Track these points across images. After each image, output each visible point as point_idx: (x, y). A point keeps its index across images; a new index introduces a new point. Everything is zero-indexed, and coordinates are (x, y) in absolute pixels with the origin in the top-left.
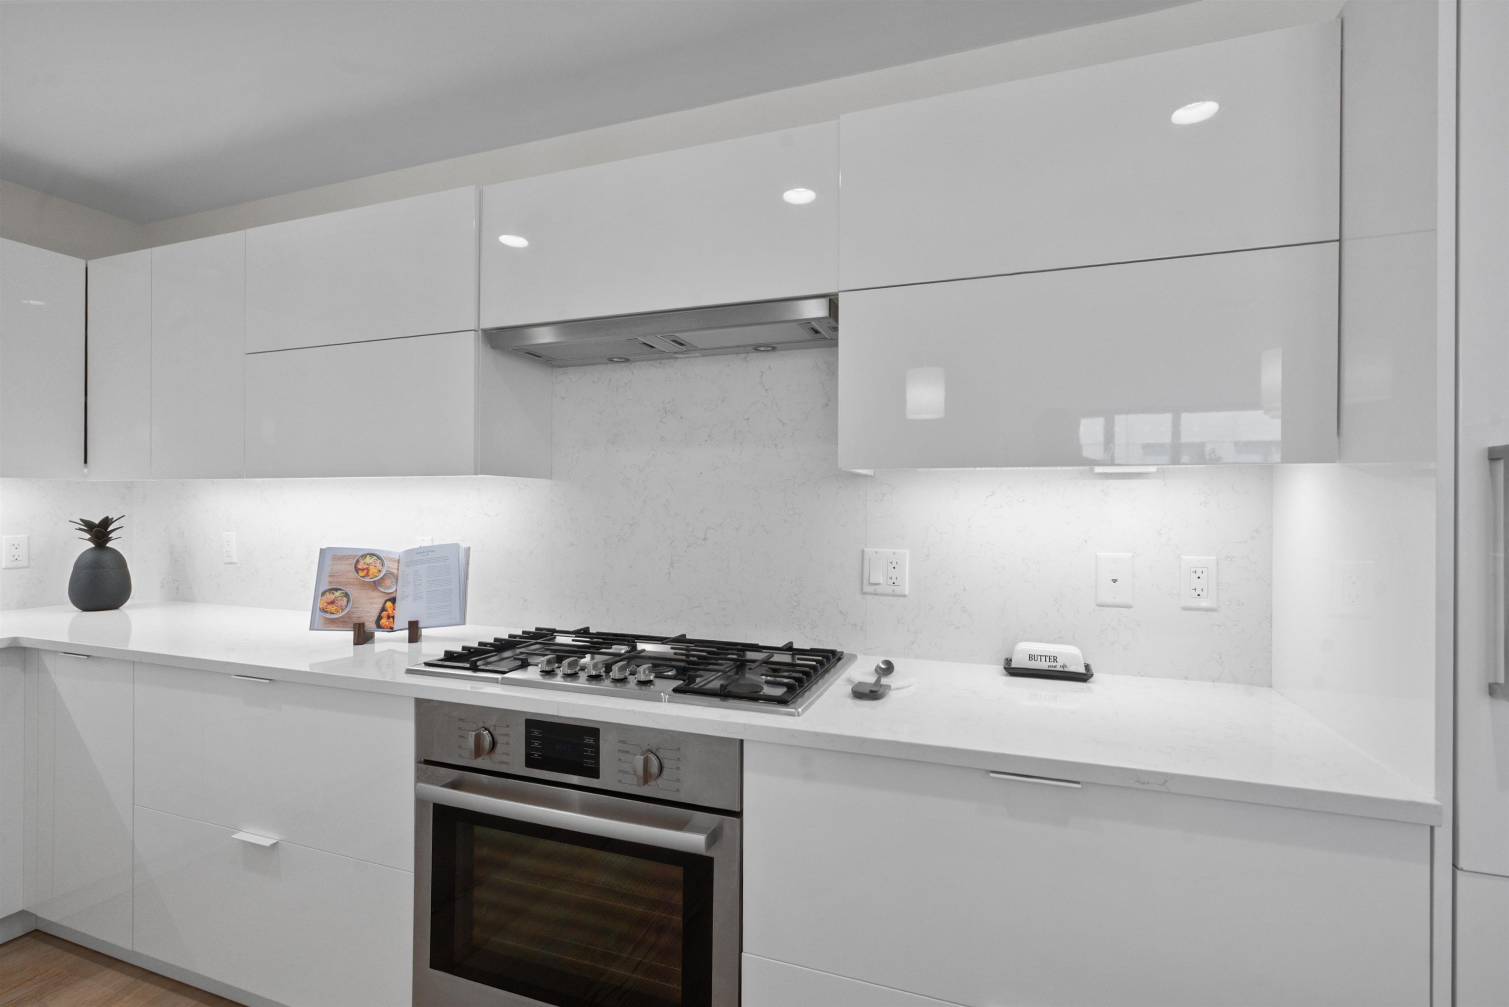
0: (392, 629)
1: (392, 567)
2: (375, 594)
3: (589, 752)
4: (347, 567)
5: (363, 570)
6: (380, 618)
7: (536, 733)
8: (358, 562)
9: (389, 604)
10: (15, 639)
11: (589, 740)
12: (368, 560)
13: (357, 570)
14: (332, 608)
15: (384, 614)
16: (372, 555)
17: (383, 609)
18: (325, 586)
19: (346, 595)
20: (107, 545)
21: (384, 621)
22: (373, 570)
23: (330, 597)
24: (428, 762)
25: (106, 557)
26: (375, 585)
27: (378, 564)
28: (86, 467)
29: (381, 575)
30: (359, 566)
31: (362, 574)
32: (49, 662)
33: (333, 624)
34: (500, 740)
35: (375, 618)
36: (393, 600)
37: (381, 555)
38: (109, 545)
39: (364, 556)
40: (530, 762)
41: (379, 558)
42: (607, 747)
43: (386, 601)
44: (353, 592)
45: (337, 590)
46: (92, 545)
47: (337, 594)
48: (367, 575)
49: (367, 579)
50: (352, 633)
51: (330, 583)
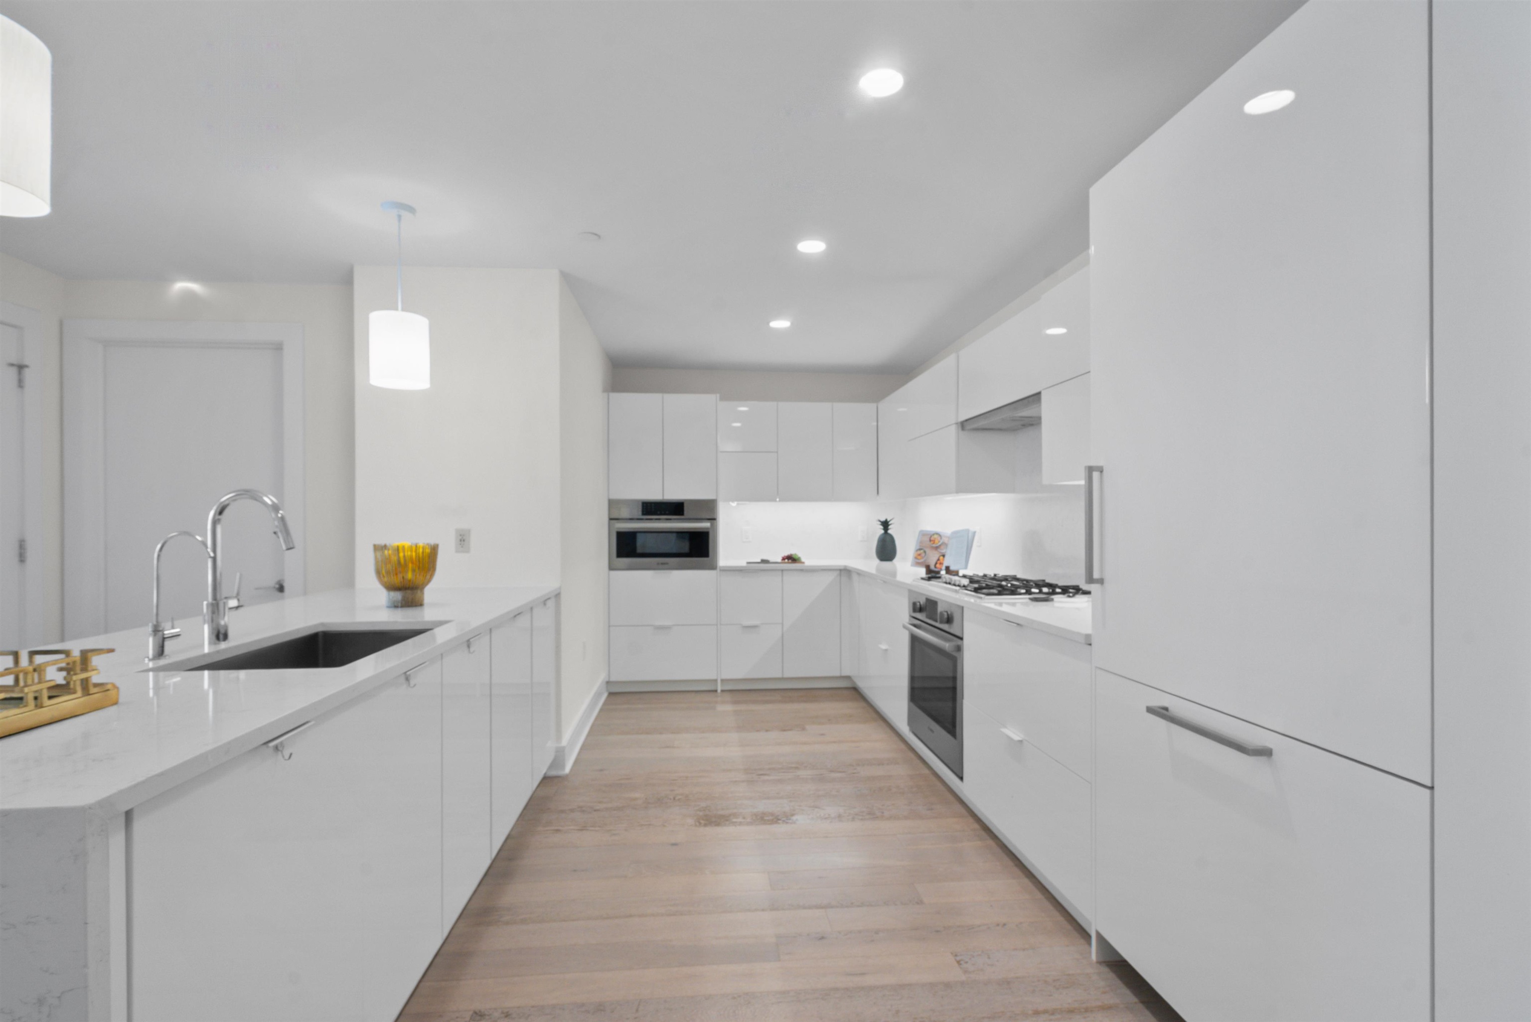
1: (945, 540)
2: (936, 552)
4: (927, 539)
5: (932, 541)
6: (936, 563)
8: (931, 537)
9: (941, 558)
10: (845, 566)
12: (936, 536)
13: (930, 541)
14: (919, 557)
15: (939, 562)
16: (937, 534)
17: (938, 560)
18: (918, 548)
19: (925, 552)
21: (938, 565)
22: (936, 541)
23: (919, 552)
25: (887, 536)
26: (937, 548)
27: (939, 538)
29: (940, 544)
30: (932, 539)
31: (932, 543)
32: (855, 577)
33: (918, 564)
35: (934, 563)
36: (944, 556)
37: (941, 534)
38: (888, 531)
39: (934, 534)
41: (940, 536)
43: (940, 556)
44: (928, 551)
45: (922, 549)
46: (883, 531)
47: (922, 551)
48: (934, 543)
49: (934, 545)
50: (925, 570)
51: (920, 546)
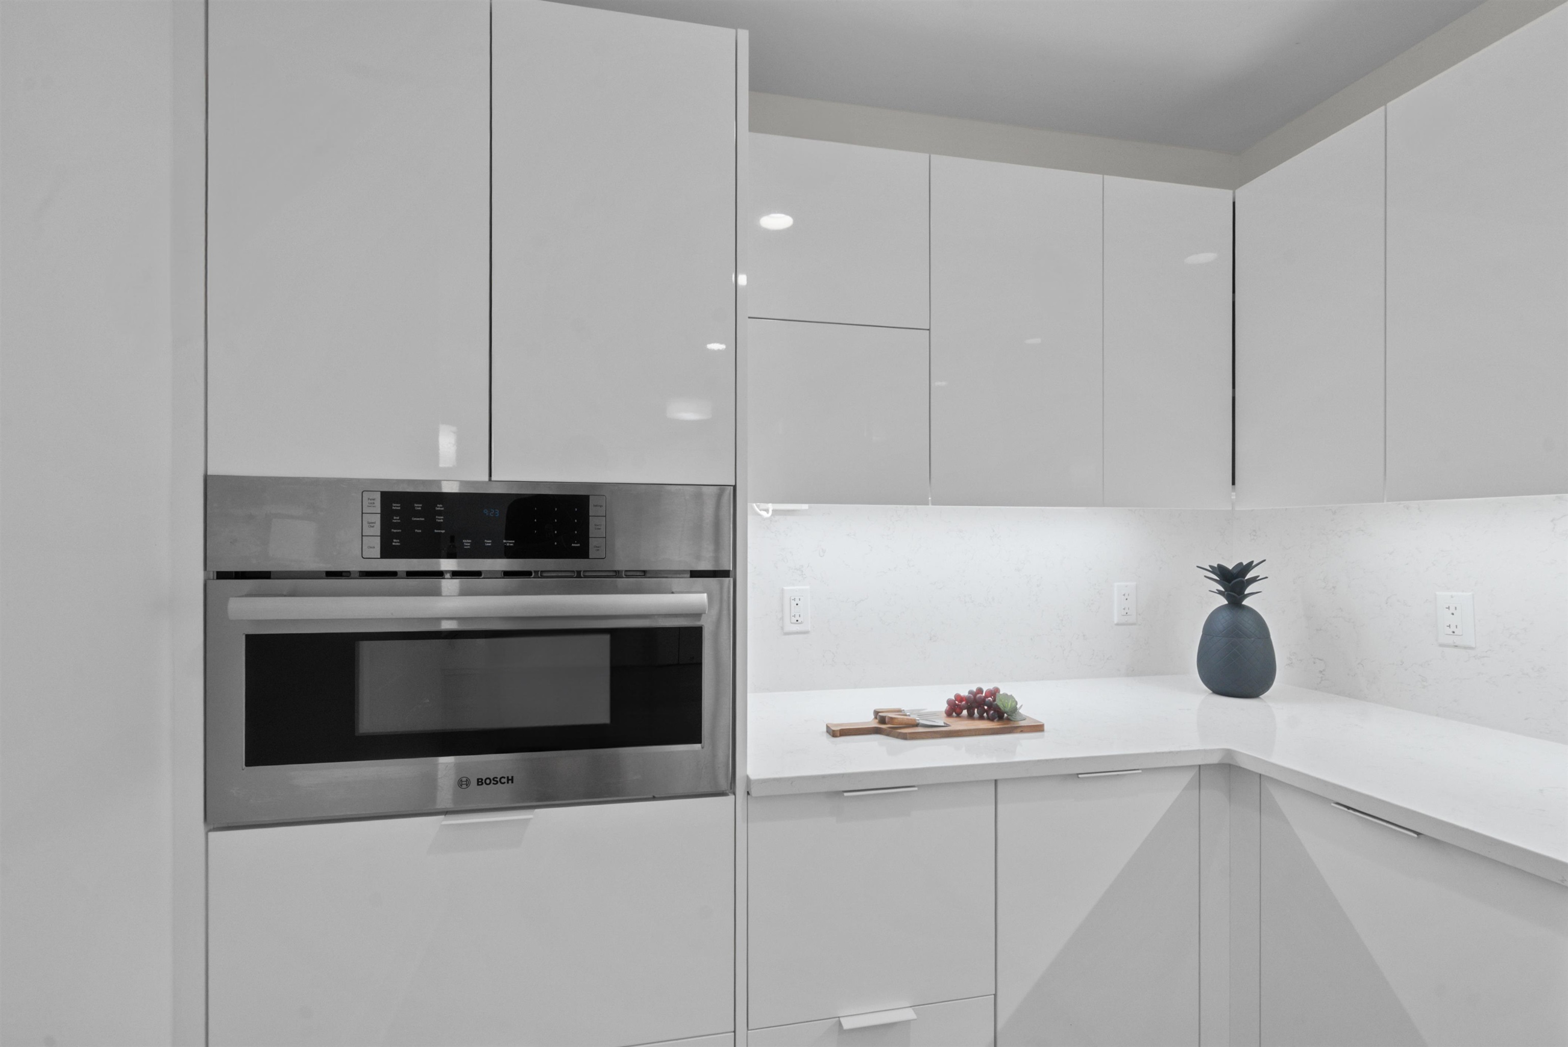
20: (1243, 603)
25: (1243, 620)
28: (1234, 490)
38: (1246, 602)
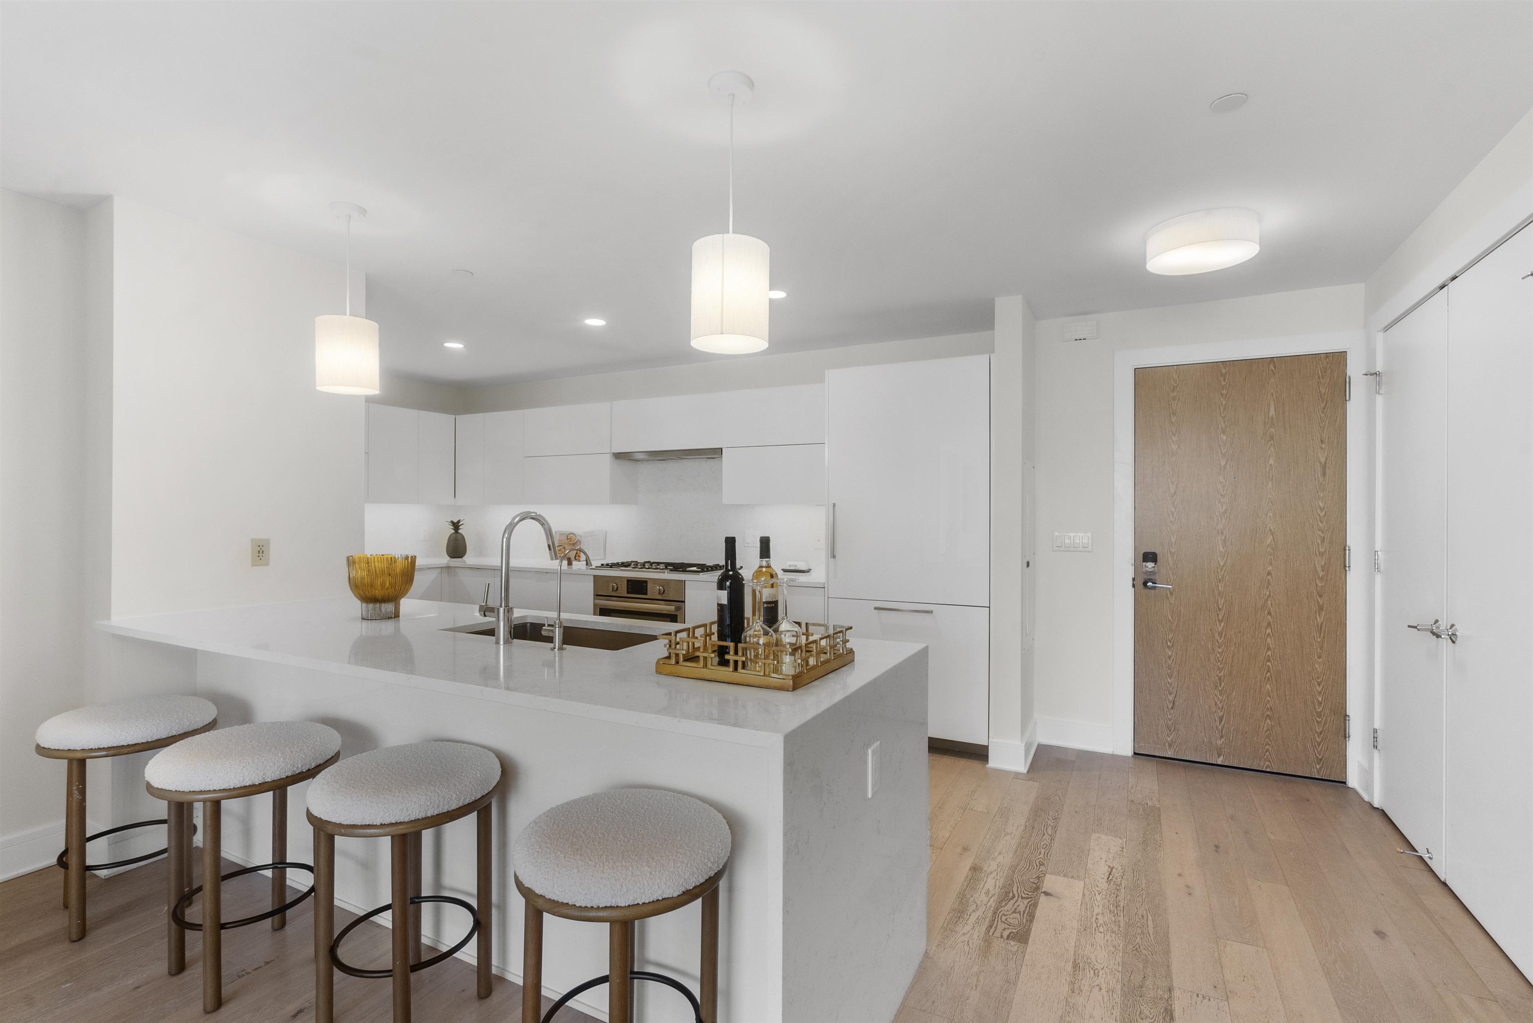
0: (580, 561)
1: (580, 538)
2: (574, 548)
3: (645, 588)
4: (564, 537)
6: (576, 556)
7: (630, 587)
11: (645, 584)
12: (571, 535)
13: (567, 539)
14: (560, 552)
15: (577, 555)
16: (572, 533)
17: (577, 553)
19: (564, 548)
21: (577, 558)
22: (573, 540)
24: (597, 595)
25: (459, 535)
26: (574, 545)
27: (575, 537)
28: (454, 499)
29: (576, 541)
30: (568, 537)
31: (570, 540)
34: (619, 586)
35: (574, 556)
36: (579, 551)
38: (459, 531)
39: (570, 534)
40: (628, 593)
41: (575, 535)
42: (650, 586)
43: (577, 551)
45: (561, 546)
46: (454, 531)
47: (561, 547)
48: (571, 541)
49: (571, 542)
50: (567, 561)
51: (559, 543)
